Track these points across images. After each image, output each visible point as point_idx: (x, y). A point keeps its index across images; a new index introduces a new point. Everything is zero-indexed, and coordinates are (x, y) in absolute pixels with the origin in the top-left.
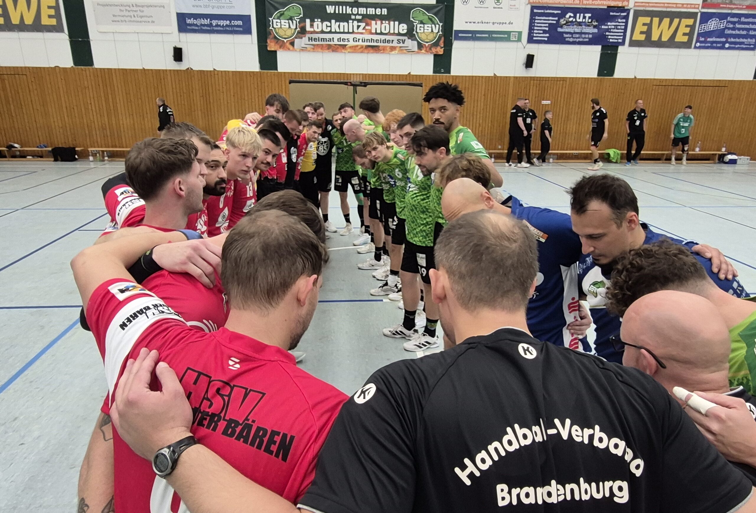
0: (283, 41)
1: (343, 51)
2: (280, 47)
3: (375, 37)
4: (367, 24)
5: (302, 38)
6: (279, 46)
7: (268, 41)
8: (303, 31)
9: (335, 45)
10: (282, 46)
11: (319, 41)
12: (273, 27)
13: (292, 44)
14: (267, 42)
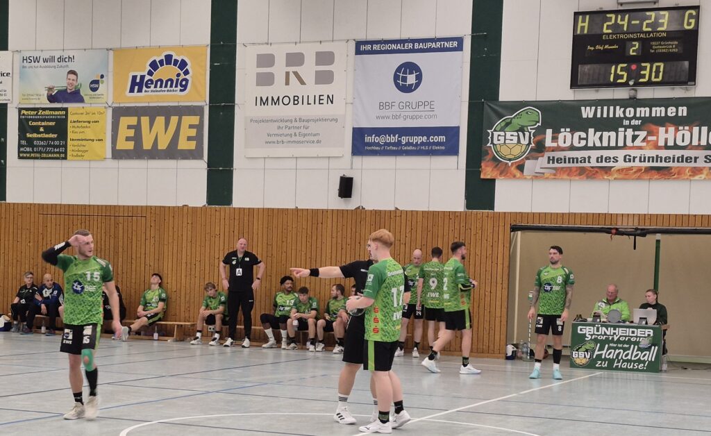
0: (507, 164)
1: (606, 177)
2: (501, 174)
3: (664, 153)
4: (650, 133)
5: (537, 159)
6: (499, 172)
7: (482, 164)
8: (540, 148)
9: (592, 167)
10: (504, 171)
11: (565, 162)
12: (492, 143)
13: (521, 168)
14: (481, 167)
